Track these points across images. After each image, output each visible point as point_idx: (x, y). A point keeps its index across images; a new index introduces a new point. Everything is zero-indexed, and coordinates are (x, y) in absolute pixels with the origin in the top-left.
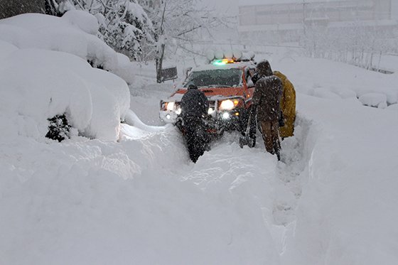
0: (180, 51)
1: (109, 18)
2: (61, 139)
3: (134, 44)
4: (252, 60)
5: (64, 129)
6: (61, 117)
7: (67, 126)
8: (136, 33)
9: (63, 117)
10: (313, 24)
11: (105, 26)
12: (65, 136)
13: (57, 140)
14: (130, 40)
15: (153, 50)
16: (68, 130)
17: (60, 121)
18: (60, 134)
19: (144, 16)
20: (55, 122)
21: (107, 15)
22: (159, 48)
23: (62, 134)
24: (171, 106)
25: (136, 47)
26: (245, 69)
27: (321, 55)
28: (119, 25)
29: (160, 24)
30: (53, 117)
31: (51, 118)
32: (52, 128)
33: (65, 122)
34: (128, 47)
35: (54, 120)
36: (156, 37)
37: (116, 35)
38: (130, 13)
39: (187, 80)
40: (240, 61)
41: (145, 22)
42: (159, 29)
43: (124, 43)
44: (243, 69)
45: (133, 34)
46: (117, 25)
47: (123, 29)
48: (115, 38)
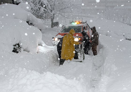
0: (60, 15)
1: (35, 4)
2: (17, 52)
3: (44, 14)
4: (86, 23)
5: (19, 49)
6: (17, 44)
7: (20, 48)
8: (44, 10)
9: (18, 44)
10: (109, 7)
11: (33, 7)
12: (19, 51)
13: (16, 53)
14: (42, 13)
15: (50, 16)
16: (20, 49)
17: (17, 46)
18: (17, 50)
19: (47, 4)
20: (16, 46)
21: (34, 3)
22: (52, 15)
23: (18, 51)
24: (56, 39)
25: (44, 16)
26: (83, 26)
27: (111, 19)
28: (38, 7)
29: (53, 6)
30: (15, 44)
31: (14, 45)
32: (14, 48)
33: (19, 46)
34: (41, 15)
35: (15, 45)
36: (51, 11)
37: (37, 11)
38: (42, 2)
39: (62, 30)
40: (81, 23)
41: (48, 6)
42: (53, 8)
43: (40, 14)
44: (82, 26)
45: (43, 11)
46: (37, 7)
47: (40, 9)
48: (37, 12)
